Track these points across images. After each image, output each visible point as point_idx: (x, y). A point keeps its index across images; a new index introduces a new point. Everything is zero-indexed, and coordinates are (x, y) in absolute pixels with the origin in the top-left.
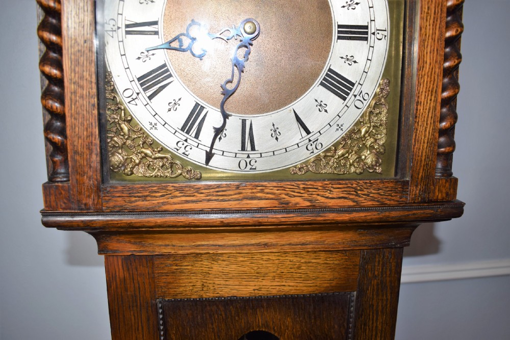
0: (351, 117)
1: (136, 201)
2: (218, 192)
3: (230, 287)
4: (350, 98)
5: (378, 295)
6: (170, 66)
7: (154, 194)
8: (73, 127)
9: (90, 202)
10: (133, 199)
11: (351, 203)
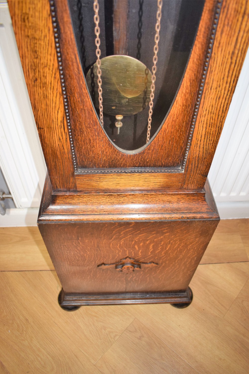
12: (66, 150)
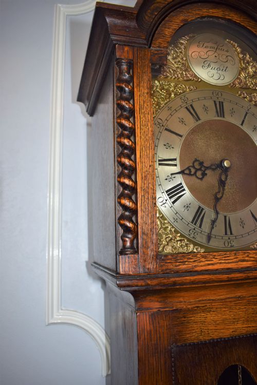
1: (179, 265)
2: (225, 257)
3: (218, 331)
6: (184, 184)
7: (190, 260)
9: (151, 267)
10: (178, 264)
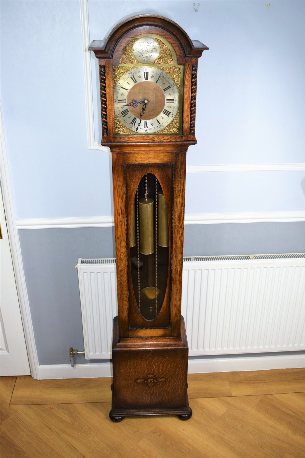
0: (170, 120)
4: (170, 115)
5: (180, 164)
6: (128, 109)
7: (125, 138)
8: (109, 125)
9: (112, 140)
10: (122, 139)
11: (169, 141)
12: (127, 320)
